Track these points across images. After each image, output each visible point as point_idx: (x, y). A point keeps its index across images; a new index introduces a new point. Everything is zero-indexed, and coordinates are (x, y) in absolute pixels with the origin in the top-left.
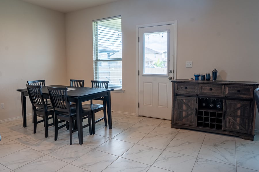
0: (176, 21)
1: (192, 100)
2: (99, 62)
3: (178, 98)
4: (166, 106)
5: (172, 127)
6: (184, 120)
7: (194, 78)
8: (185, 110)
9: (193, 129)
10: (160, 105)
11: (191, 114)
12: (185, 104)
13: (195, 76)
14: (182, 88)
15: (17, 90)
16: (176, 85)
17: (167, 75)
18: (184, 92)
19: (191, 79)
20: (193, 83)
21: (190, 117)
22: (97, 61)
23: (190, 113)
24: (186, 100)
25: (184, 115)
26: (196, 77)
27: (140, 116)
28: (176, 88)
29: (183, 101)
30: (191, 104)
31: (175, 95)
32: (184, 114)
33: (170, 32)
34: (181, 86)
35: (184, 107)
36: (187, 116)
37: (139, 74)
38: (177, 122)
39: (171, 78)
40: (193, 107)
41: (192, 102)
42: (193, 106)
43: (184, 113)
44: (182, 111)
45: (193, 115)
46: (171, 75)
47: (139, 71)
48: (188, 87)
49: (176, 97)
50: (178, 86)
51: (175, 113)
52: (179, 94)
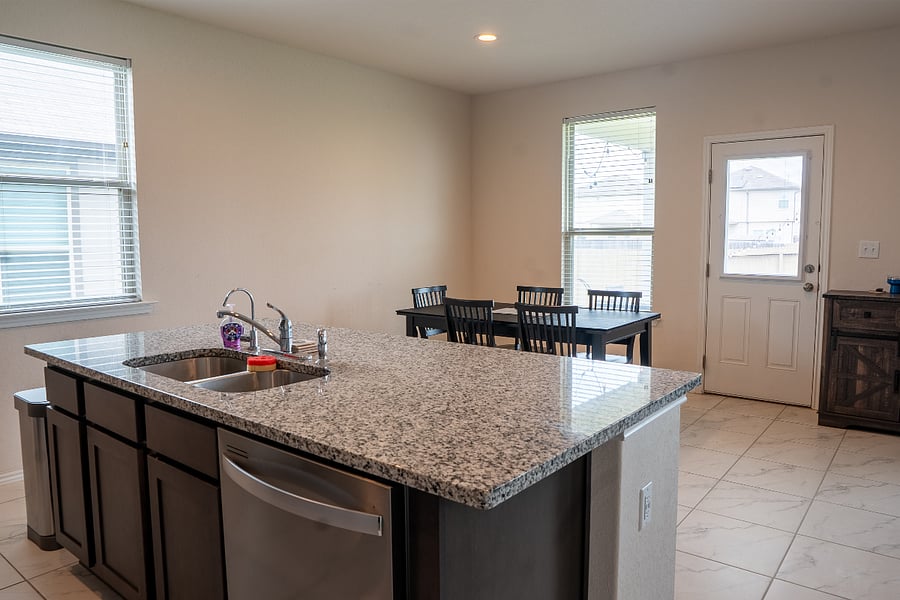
0: (832, 127)
1: (885, 350)
2: (576, 237)
3: (841, 341)
4: (791, 366)
5: (819, 424)
6: (857, 404)
7: (887, 288)
8: (863, 376)
9: (887, 428)
10: (773, 364)
11: (882, 388)
12: (864, 358)
13: (889, 281)
14: (854, 314)
15: (399, 313)
16: (837, 305)
17: (800, 279)
18: (861, 326)
19: (878, 290)
20: (886, 301)
21: (876, 396)
22: (572, 232)
23: (877, 384)
24: (865, 347)
25: (859, 391)
26: (892, 284)
27: (706, 393)
28: (837, 313)
29: (857, 350)
30: (882, 359)
31: (833, 334)
32: (860, 387)
33: (810, 159)
34: (852, 310)
35: (861, 369)
36: (867, 394)
37: (708, 275)
38: (838, 409)
39: (810, 288)
40: (887, 367)
41: (887, 355)
42: (888, 365)
43: (859, 383)
44: (852, 378)
45: (887, 390)
46: (811, 278)
47: (708, 266)
48: (874, 312)
49: (835, 341)
50: (841, 309)
51: (832, 383)
52: (844, 330)
